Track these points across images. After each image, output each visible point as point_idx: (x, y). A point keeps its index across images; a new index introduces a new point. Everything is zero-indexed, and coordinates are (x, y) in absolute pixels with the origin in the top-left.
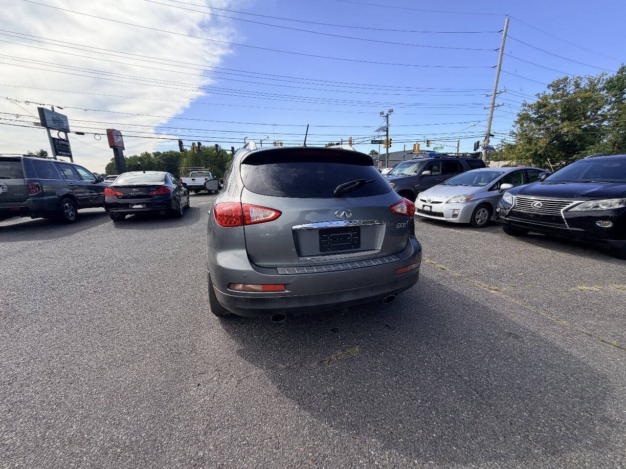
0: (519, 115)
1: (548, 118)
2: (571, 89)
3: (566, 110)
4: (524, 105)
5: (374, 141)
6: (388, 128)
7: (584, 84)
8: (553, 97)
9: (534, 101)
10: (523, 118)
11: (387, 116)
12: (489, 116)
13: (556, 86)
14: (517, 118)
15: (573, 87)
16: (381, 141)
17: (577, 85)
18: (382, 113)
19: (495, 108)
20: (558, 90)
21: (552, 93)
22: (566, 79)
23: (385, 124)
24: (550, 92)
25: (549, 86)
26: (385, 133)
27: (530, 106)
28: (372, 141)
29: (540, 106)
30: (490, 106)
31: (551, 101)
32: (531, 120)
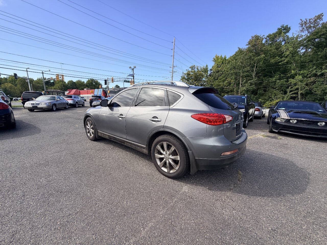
0: (182, 77)
1: (191, 79)
2: (196, 70)
4: (183, 73)
5: (125, 81)
6: (134, 75)
7: (199, 68)
8: (192, 71)
9: (186, 72)
11: (133, 69)
12: (172, 76)
14: (181, 78)
15: (196, 69)
16: (129, 81)
18: (130, 67)
19: (173, 73)
20: (192, 69)
21: (191, 70)
22: (194, 66)
23: (132, 73)
24: (190, 70)
25: (190, 67)
26: (132, 78)
27: (185, 74)
28: (124, 81)
29: (188, 74)
30: (172, 72)
31: (191, 73)
32: (185, 79)
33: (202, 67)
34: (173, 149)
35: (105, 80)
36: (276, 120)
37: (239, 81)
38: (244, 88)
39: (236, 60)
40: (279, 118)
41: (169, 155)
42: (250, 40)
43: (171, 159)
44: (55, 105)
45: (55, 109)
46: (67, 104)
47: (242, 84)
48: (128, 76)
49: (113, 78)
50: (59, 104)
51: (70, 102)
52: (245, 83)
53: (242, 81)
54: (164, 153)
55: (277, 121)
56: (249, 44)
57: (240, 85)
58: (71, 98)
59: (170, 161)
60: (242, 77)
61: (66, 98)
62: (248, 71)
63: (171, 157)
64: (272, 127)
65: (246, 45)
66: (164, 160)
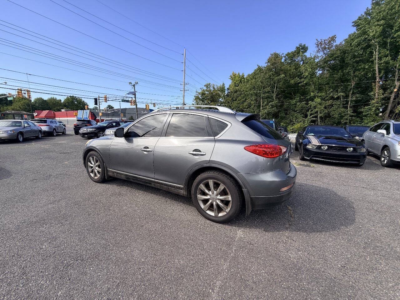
1: (206, 100)
2: (212, 89)
3: (212, 97)
4: (197, 92)
5: (124, 100)
6: (135, 94)
8: (207, 90)
9: (200, 91)
10: (197, 98)
11: (134, 86)
12: (183, 95)
13: (207, 86)
14: (194, 98)
15: (212, 88)
16: (128, 100)
17: (214, 88)
18: (130, 83)
19: (185, 91)
20: (208, 88)
21: (206, 89)
22: (210, 84)
23: (133, 90)
24: (205, 88)
25: (205, 86)
26: (133, 96)
27: (199, 93)
28: (122, 100)
29: (203, 94)
30: (183, 90)
31: (206, 92)
32: (200, 99)
33: (219, 85)
34: (222, 187)
35: (95, 99)
36: (307, 147)
37: (260, 102)
38: (266, 111)
39: (255, 79)
40: (310, 144)
41: (217, 195)
42: (270, 58)
43: (219, 199)
44: (21, 133)
45: (21, 139)
46: (40, 131)
47: (262, 106)
48: (128, 94)
49: (106, 96)
50: (27, 132)
51: (44, 128)
52: (266, 105)
53: (263, 103)
54: (210, 193)
55: (309, 148)
56: (269, 62)
57: (261, 107)
58: (46, 123)
59: (218, 202)
60: (262, 98)
61: (38, 124)
62: (268, 92)
63: (219, 197)
64: (304, 154)
65: (266, 63)
66: (210, 201)
